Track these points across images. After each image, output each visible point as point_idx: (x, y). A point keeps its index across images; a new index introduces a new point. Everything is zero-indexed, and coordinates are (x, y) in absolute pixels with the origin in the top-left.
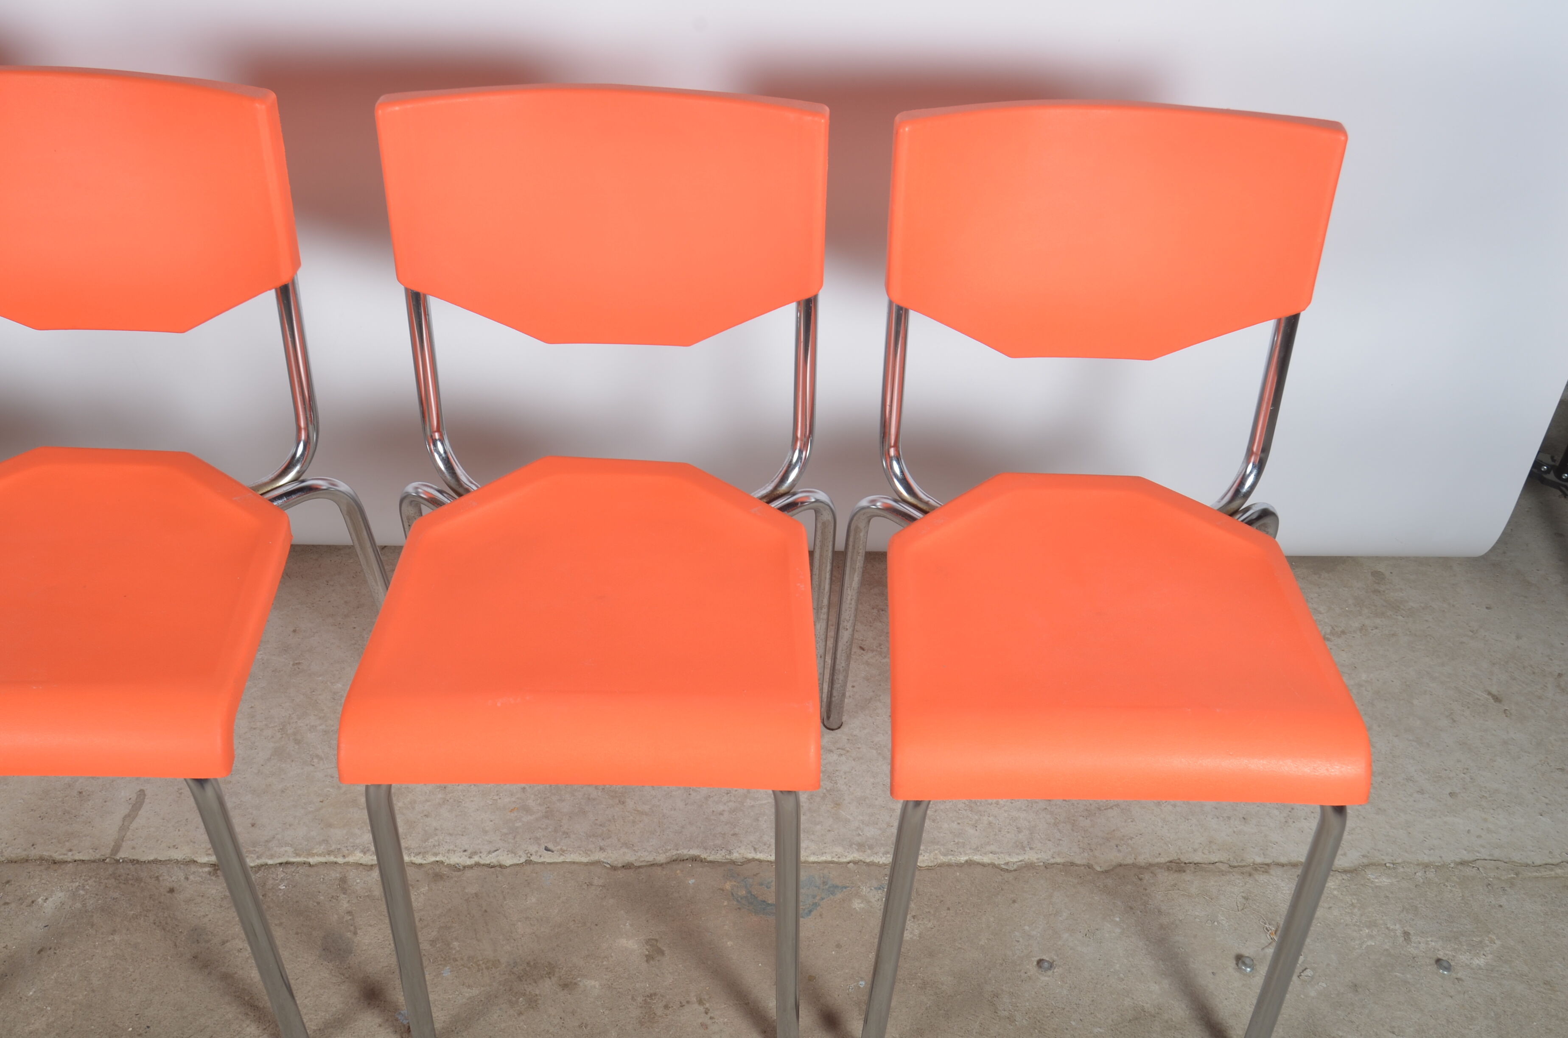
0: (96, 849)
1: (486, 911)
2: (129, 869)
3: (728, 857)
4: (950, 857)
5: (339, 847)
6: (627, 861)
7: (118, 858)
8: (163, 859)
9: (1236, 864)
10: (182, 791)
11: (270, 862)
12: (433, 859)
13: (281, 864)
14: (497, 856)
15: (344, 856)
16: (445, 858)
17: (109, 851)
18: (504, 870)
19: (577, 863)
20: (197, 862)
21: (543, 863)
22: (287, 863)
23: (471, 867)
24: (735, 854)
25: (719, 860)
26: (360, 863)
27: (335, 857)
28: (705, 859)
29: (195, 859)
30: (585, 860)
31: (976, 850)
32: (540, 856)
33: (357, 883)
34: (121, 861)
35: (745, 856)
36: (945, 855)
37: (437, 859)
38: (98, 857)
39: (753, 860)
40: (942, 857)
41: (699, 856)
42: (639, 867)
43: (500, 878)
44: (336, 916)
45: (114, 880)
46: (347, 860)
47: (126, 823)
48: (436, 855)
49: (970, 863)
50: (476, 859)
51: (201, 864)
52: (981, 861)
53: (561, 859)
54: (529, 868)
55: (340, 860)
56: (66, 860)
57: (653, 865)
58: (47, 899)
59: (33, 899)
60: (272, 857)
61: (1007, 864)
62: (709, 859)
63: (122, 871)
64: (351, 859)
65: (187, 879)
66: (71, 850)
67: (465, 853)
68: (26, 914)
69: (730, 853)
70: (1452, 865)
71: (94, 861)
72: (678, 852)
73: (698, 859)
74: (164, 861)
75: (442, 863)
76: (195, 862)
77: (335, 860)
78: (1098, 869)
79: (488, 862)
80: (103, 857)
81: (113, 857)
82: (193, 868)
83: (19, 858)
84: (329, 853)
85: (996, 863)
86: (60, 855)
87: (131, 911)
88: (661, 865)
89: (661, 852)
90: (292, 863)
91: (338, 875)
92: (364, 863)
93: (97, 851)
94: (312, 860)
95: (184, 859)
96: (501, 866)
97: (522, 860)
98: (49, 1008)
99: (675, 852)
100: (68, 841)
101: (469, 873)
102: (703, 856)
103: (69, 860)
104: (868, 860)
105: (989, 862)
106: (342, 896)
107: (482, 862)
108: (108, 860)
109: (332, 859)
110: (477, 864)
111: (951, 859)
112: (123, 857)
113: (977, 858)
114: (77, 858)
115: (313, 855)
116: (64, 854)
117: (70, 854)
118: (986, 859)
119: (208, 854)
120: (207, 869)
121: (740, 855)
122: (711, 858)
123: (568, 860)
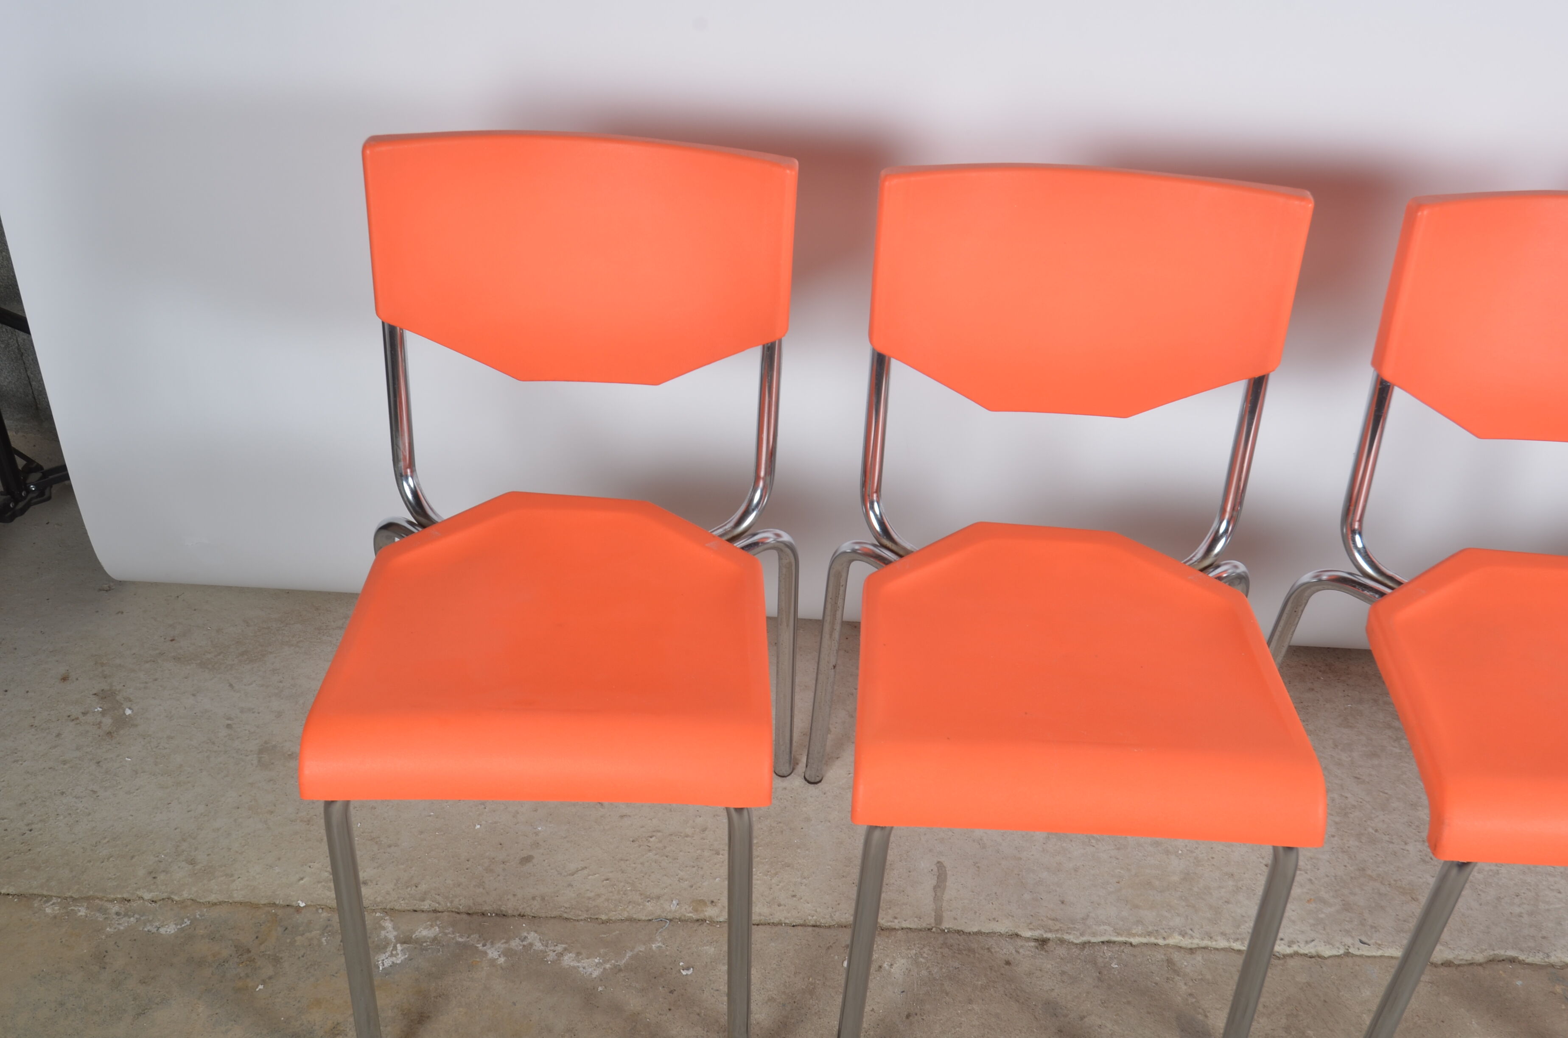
0: (920, 918)
1: (1325, 1001)
2: (958, 939)
3: (1547, 960)
5: (1156, 928)
6: (1445, 959)
7: (944, 928)
8: (987, 931)
10: (979, 865)
11: (1093, 940)
13: (1103, 942)
14: (1315, 946)
15: (1164, 938)
17: (933, 921)
18: (1326, 961)
20: (1021, 936)
21: (1361, 956)
22: (1109, 942)
23: (1291, 956)
24: (1553, 958)
25: (1538, 963)
26: (1180, 945)
27: (1156, 939)
28: (1523, 960)
29: (1019, 933)
32: (1358, 949)
33: (1186, 966)
34: (946, 931)
35: (1563, 960)
38: (924, 925)
41: (1517, 958)
42: (1459, 965)
43: (1324, 969)
44: (1179, 998)
45: (948, 950)
46: (1167, 942)
47: (938, 894)
50: (1295, 948)
51: (1025, 938)
53: (1379, 953)
54: (1349, 961)
55: (1161, 942)
56: (894, 927)
57: (1471, 964)
58: (892, 965)
59: (879, 964)
60: (1094, 934)
62: (1527, 961)
63: (952, 940)
64: (1171, 941)
65: (1018, 952)
66: (896, 918)
67: (1283, 942)
68: (878, 978)
69: (1548, 956)
71: (920, 930)
72: (1495, 952)
73: (1517, 961)
74: (987, 933)
76: (1017, 935)
77: (1156, 941)
79: (1306, 952)
80: (929, 927)
81: (938, 926)
82: (1019, 942)
83: (848, 923)
84: (1149, 934)
86: (888, 922)
87: (978, 980)
88: (1480, 964)
89: (1477, 951)
90: (1114, 942)
91: (1163, 957)
93: (922, 920)
94: (1135, 940)
95: (1007, 932)
96: (1319, 956)
97: (1341, 952)
99: (1492, 953)
100: (890, 908)
101: (1291, 963)
102: (1520, 959)
103: (897, 927)
106: (1177, 978)
107: (1302, 951)
108: (934, 930)
109: (1153, 940)
110: (1296, 954)
112: (948, 927)
114: (904, 926)
115: (1134, 935)
116: (891, 922)
117: (896, 921)
119: (1031, 929)
120: (1033, 944)
121: (1557, 957)
122: (1530, 960)
123: (1386, 955)
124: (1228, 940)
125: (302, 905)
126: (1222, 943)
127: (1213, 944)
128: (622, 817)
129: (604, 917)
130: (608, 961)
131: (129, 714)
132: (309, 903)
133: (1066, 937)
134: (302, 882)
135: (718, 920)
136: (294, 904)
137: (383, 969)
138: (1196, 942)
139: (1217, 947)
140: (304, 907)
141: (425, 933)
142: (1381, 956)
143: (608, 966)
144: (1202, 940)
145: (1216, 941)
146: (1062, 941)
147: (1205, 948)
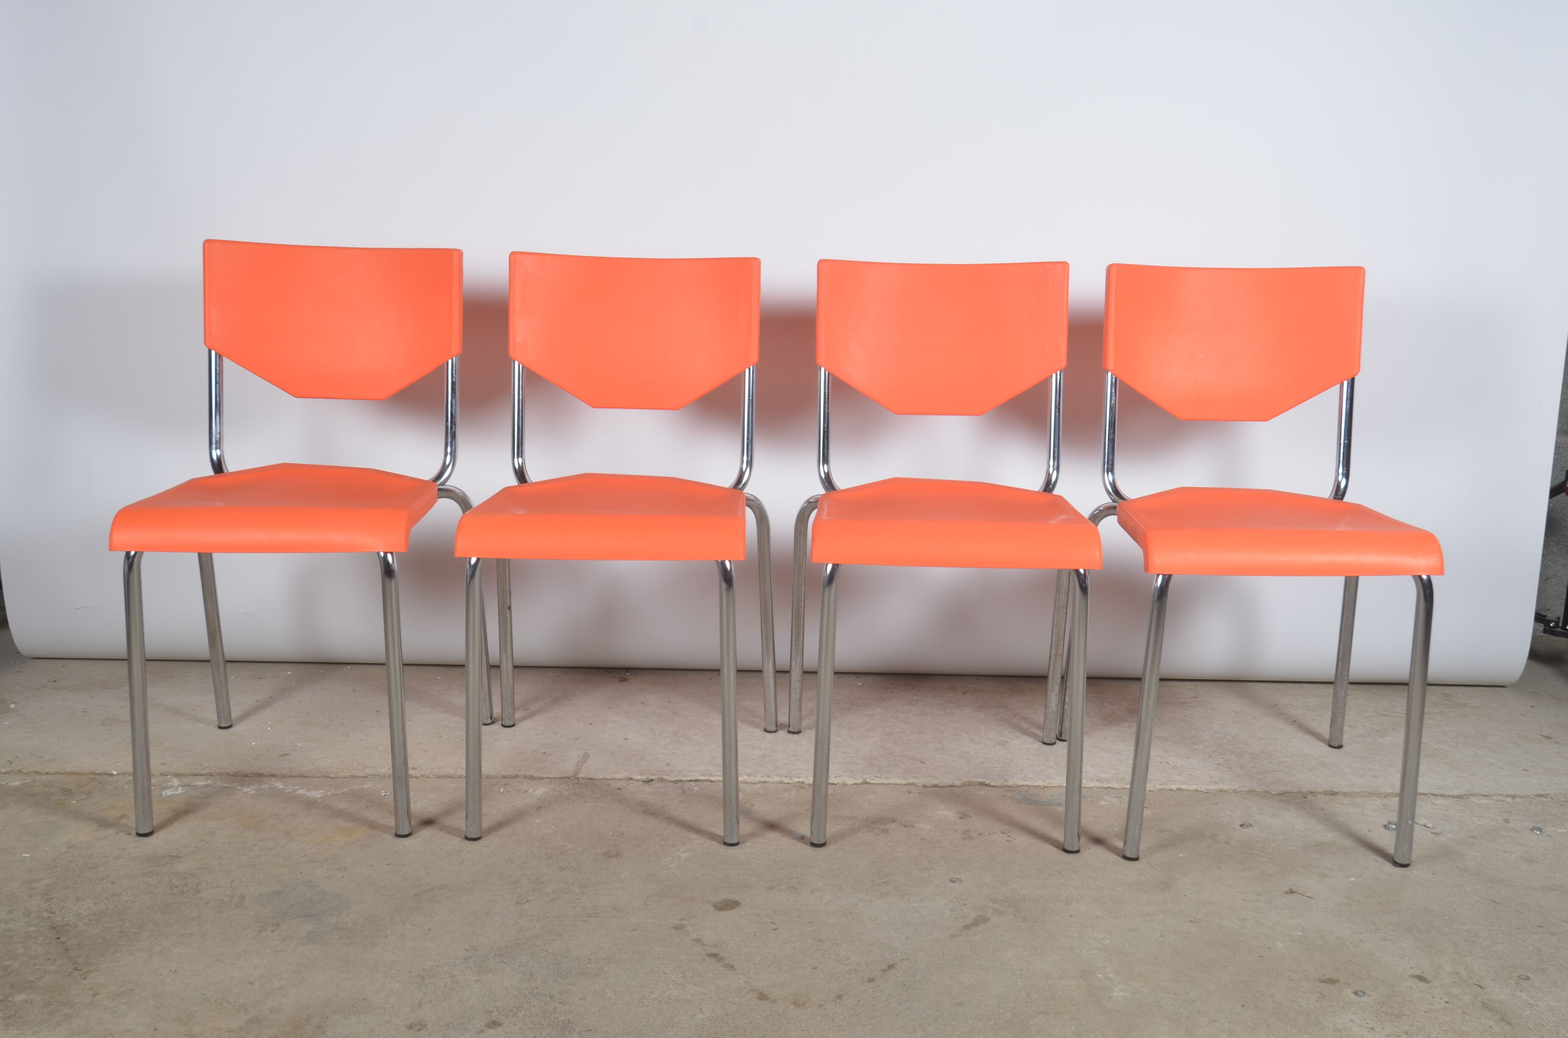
0: (563, 772)
2: (587, 781)
3: (1005, 783)
4: (1165, 786)
6: (934, 783)
7: (578, 777)
8: (610, 778)
9: (1374, 793)
10: (614, 753)
11: (684, 779)
12: (797, 780)
13: (691, 781)
14: (842, 779)
16: (806, 780)
17: (572, 773)
18: (848, 786)
19: (899, 784)
21: (874, 784)
22: (696, 781)
24: (1010, 781)
25: (999, 785)
28: (989, 784)
29: (632, 777)
30: (904, 782)
31: (1183, 783)
32: (872, 779)
34: (580, 779)
35: (1017, 783)
36: (1161, 785)
37: (800, 780)
38: (565, 775)
39: (1023, 785)
40: (1159, 786)
41: (984, 782)
42: (943, 787)
43: (845, 789)
45: (578, 785)
47: (580, 764)
48: (799, 778)
49: (1179, 789)
51: (636, 779)
52: (1188, 789)
53: (887, 782)
54: (865, 786)
56: (542, 777)
57: (952, 786)
58: (535, 791)
59: (526, 790)
60: (685, 776)
61: (1207, 790)
62: (991, 784)
63: (582, 781)
65: (629, 786)
68: (525, 796)
69: (1006, 781)
70: (1532, 796)
71: (563, 778)
72: (969, 780)
73: (984, 784)
75: (803, 783)
76: (631, 779)
78: (1274, 793)
80: (568, 776)
81: (575, 776)
82: (631, 782)
85: (1199, 789)
86: (539, 774)
87: (594, 795)
88: (959, 787)
89: (957, 779)
90: (699, 781)
92: (749, 781)
94: (712, 779)
95: (624, 778)
96: (844, 785)
97: (860, 781)
98: (552, 826)
99: (967, 780)
100: (543, 768)
102: (987, 783)
103: (545, 777)
104: (1106, 786)
105: (1193, 789)
108: (571, 778)
111: (1165, 787)
112: (582, 776)
113: (1184, 787)
114: (550, 776)
115: (714, 776)
116: (541, 774)
117: (545, 774)
118: (1191, 788)
119: (641, 775)
120: (641, 783)
121: (1013, 782)
122: (993, 784)
123: (892, 782)
124: (781, 777)
125: (115, 773)
126: (777, 779)
127: (770, 780)
128: (361, 740)
129: (332, 776)
130: (330, 792)
131: (13, 708)
132: (120, 772)
133: (665, 777)
134: (118, 764)
135: (415, 776)
136: (110, 772)
137: (165, 796)
138: (758, 779)
139: (772, 781)
140: (116, 775)
141: (200, 783)
142: (888, 784)
143: (329, 793)
144: (763, 777)
145: (772, 778)
146: (662, 780)
147: (765, 782)
